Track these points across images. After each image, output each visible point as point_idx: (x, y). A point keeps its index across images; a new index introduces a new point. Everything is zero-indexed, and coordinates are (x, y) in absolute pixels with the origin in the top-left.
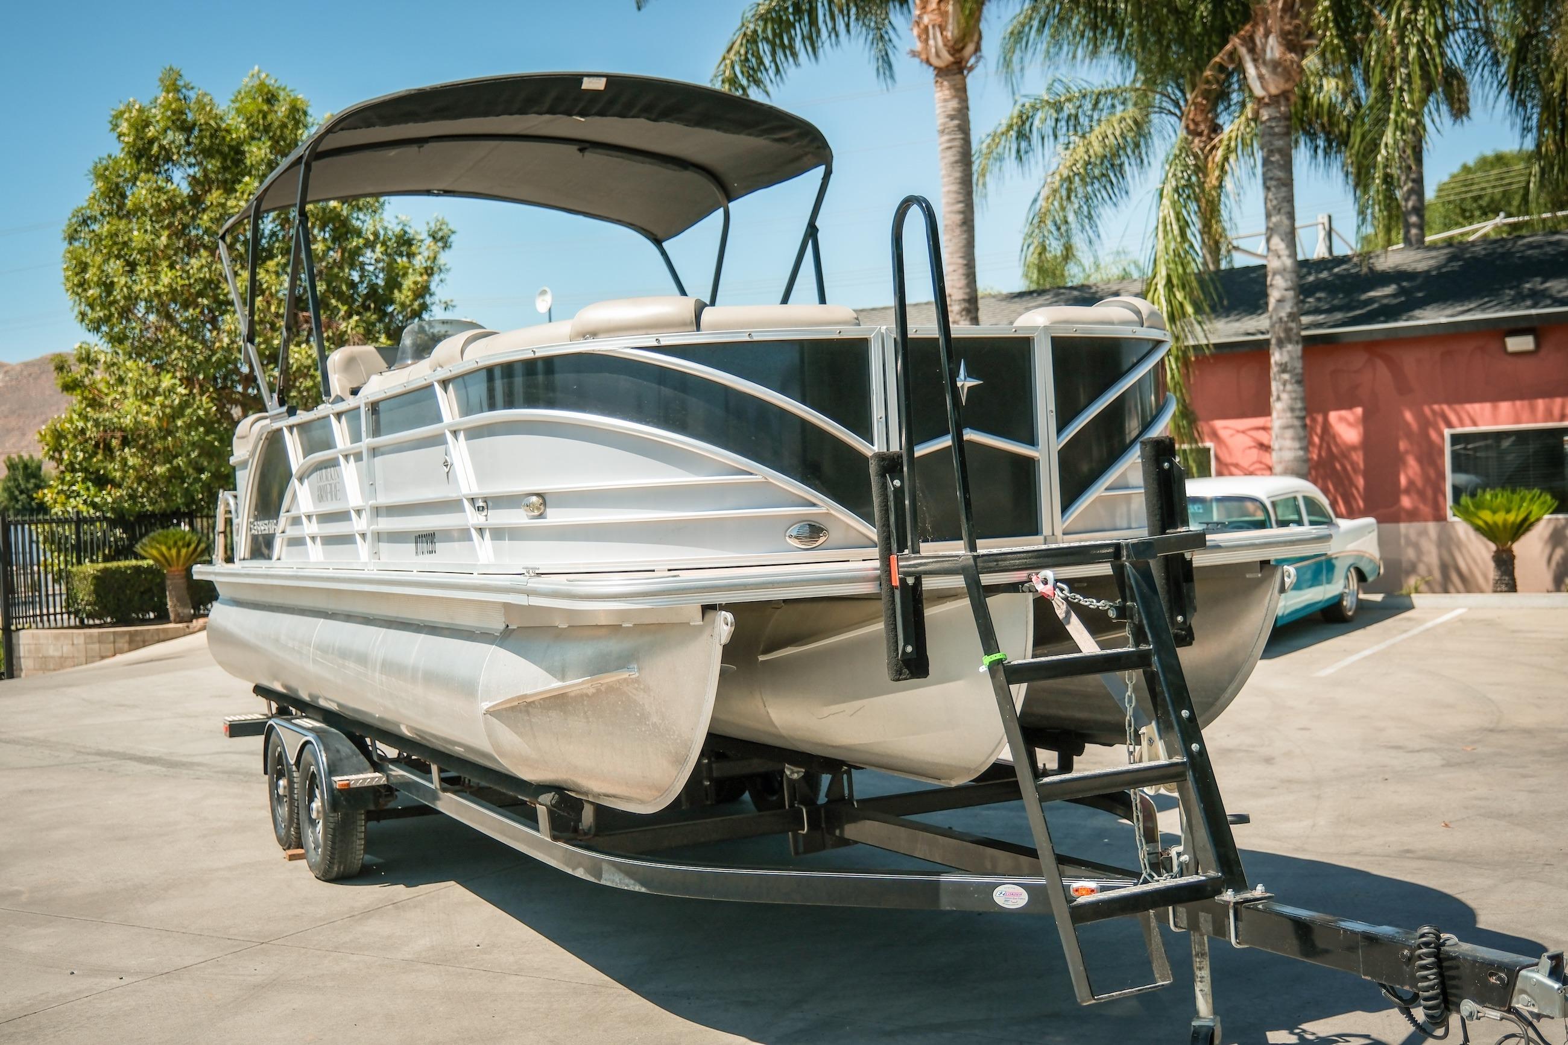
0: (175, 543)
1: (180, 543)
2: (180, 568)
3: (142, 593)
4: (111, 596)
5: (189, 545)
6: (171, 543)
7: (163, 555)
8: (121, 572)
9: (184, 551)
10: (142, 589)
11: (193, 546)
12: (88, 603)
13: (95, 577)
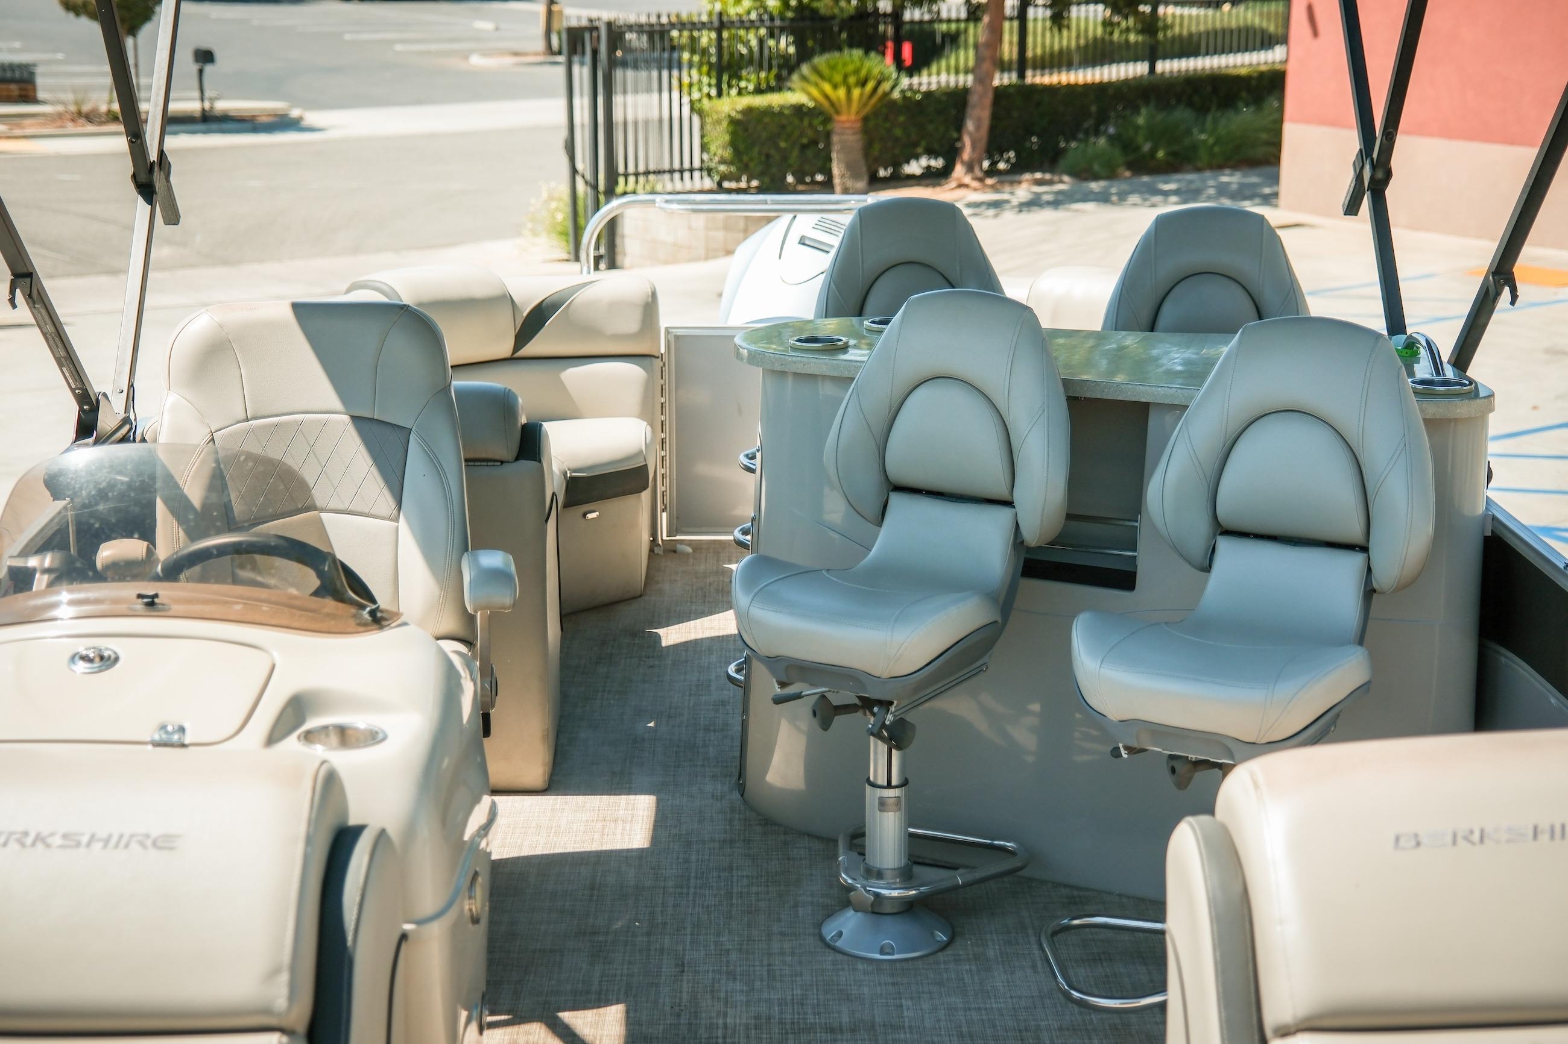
0: (846, 77)
1: (852, 80)
2: (853, 117)
3: (804, 147)
4: (755, 151)
5: (863, 83)
6: (838, 78)
7: (826, 97)
8: (773, 114)
9: (856, 92)
10: (805, 141)
11: (870, 86)
12: (722, 161)
13: (733, 122)
